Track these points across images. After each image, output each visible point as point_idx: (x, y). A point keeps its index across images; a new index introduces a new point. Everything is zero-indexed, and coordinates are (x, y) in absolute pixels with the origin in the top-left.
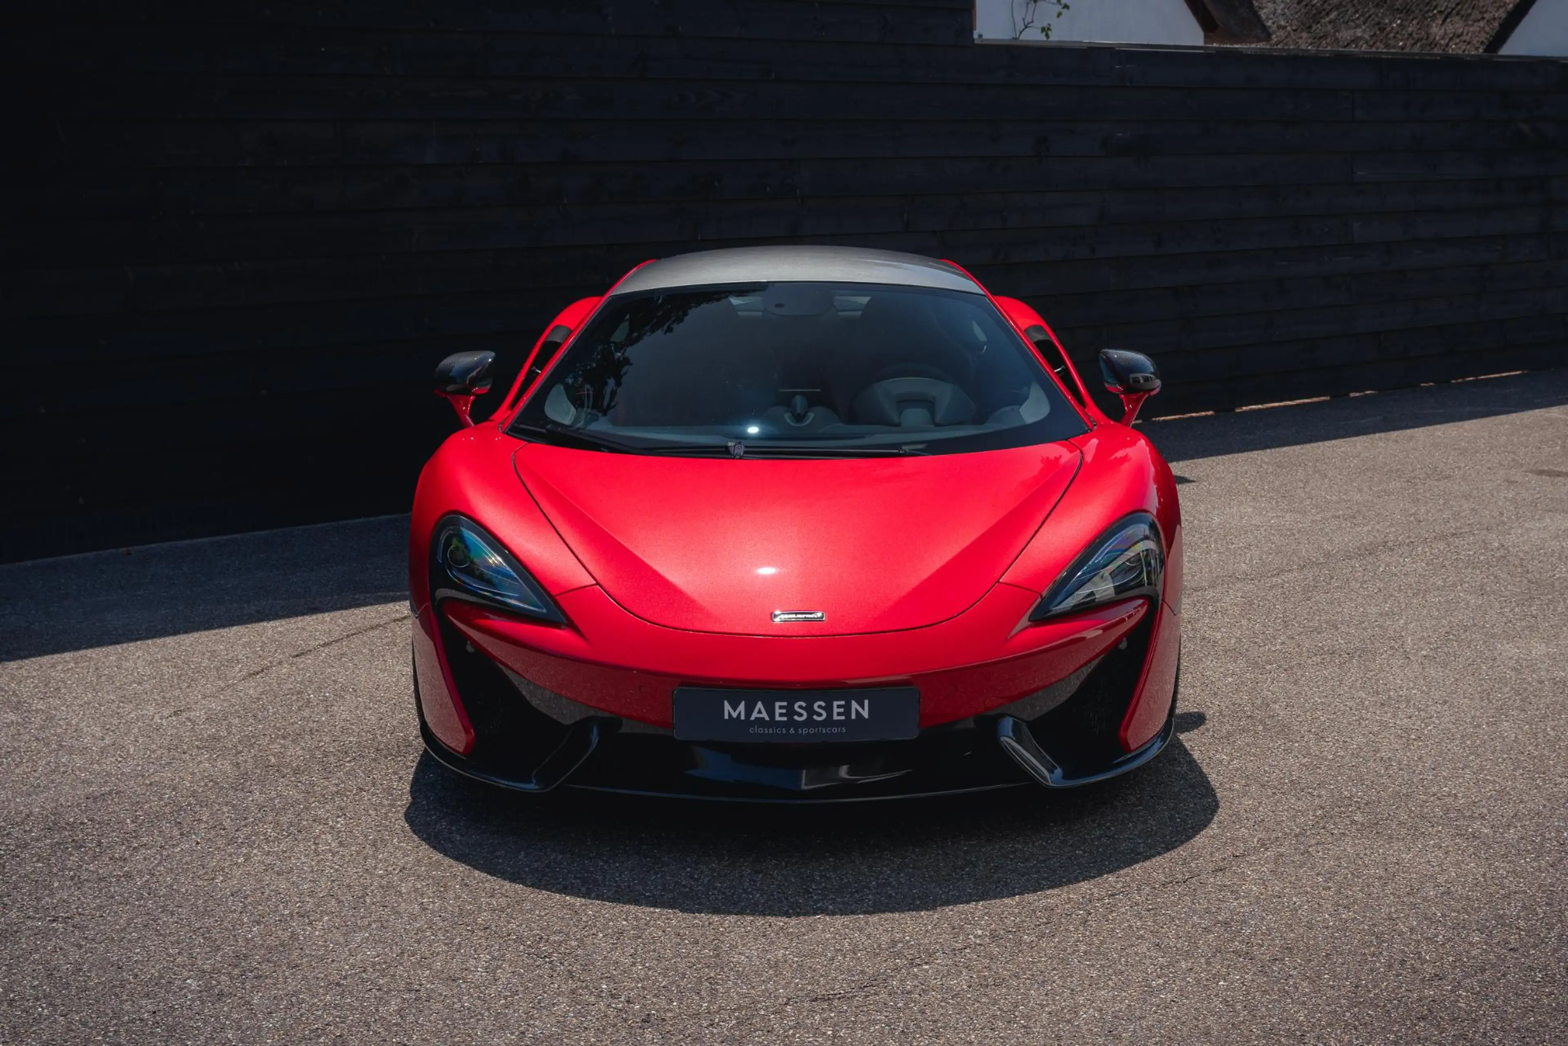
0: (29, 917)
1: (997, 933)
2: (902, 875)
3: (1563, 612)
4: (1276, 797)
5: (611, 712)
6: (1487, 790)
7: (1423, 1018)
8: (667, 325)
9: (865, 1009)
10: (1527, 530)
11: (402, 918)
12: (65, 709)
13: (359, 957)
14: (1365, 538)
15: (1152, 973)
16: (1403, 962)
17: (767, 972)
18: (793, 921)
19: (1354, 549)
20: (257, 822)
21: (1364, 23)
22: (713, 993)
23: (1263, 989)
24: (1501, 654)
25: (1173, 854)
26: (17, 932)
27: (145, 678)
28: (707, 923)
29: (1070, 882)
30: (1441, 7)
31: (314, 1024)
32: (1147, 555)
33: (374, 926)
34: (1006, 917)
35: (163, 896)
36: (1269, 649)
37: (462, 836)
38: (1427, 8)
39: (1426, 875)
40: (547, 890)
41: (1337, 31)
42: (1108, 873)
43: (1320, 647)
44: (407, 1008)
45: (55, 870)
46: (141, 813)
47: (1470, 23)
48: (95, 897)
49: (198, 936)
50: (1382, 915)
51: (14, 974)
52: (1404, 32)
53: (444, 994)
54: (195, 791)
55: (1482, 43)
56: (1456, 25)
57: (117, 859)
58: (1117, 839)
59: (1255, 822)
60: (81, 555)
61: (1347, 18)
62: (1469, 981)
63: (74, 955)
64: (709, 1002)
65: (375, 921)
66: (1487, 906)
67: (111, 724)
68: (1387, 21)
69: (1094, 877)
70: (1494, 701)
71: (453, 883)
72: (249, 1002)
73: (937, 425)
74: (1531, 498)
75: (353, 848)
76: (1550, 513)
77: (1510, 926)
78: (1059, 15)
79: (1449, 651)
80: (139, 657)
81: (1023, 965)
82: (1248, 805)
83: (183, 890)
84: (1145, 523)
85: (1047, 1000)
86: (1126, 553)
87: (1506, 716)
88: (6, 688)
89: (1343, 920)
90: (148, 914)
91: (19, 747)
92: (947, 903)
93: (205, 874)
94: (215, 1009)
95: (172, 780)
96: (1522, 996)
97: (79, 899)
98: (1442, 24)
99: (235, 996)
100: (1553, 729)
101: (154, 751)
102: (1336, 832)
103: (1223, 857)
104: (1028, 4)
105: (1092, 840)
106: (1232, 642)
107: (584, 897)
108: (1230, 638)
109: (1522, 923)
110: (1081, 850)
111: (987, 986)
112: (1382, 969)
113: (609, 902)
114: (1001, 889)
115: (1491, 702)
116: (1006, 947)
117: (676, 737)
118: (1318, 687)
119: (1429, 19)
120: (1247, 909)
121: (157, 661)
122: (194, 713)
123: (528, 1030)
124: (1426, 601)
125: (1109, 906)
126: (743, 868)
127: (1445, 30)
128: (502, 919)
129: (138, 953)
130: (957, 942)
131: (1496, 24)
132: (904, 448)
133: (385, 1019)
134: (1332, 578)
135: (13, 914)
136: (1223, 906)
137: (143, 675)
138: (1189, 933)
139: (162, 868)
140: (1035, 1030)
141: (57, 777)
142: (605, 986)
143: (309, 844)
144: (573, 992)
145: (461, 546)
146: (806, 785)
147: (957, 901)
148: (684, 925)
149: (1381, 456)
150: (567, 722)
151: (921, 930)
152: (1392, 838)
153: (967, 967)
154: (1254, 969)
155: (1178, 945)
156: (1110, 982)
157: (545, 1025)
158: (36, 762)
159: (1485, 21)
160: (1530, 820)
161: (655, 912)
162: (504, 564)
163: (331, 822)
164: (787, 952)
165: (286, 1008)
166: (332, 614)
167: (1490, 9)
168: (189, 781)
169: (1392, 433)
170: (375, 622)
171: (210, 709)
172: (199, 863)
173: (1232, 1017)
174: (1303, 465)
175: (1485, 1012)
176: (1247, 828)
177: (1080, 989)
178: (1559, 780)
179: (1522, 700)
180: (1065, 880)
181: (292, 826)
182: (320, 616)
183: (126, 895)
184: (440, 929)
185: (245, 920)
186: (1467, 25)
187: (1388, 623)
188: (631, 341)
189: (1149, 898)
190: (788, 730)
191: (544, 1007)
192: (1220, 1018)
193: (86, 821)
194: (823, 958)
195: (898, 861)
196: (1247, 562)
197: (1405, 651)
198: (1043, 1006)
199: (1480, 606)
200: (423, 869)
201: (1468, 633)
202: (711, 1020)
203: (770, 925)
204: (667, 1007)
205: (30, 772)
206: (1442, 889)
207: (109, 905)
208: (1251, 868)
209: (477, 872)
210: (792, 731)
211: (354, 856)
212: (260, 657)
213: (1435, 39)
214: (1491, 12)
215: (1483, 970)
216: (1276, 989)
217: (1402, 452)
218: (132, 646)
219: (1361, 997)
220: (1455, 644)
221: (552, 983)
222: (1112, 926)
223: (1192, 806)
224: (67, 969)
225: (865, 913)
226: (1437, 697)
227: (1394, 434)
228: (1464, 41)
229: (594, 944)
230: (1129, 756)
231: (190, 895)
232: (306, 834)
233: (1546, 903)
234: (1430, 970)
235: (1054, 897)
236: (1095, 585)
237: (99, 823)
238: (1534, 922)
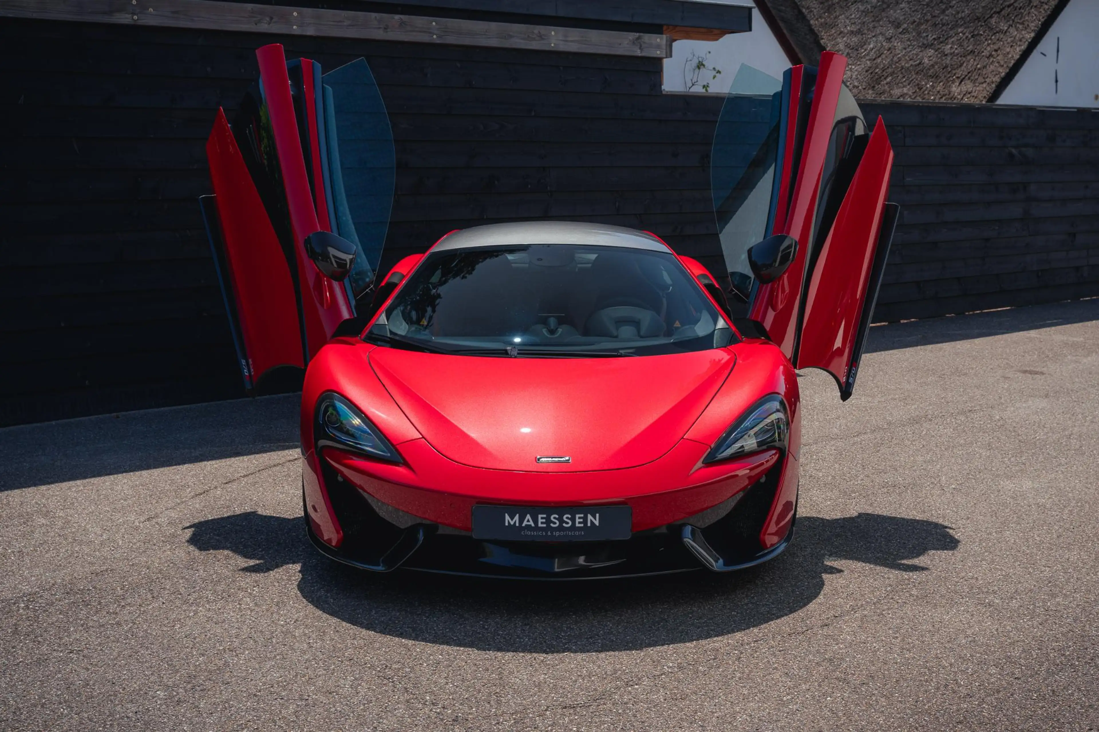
0: (54, 650)
1: (682, 665)
2: (620, 627)
3: (1042, 461)
4: (861, 579)
5: (430, 520)
6: (997, 575)
7: (960, 722)
8: (462, 275)
9: (598, 714)
10: (1017, 408)
11: (296, 652)
12: (77, 516)
13: (269, 678)
14: (913, 412)
15: (783, 691)
16: (946, 686)
17: (533, 689)
18: (550, 656)
19: (906, 420)
20: (202, 590)
21: (909, 84)
22: (499, 702)
23: (856, 703)
24: (1003, 488)
25: (795, 615)
26: (46, 660)
27: (129, 497)
28: (494, 658)
29: (729, 632)
30: (959, 74)
31: (240, 721)
32: (779, 422)
33: (278, 657)
34: (688, 655)
35: (142, 637)
36: (853, 483)
37: (334, 600)
38: (949, 75)
39: (959, 630)
40: (390, 635)
41: (891, 89)
42: (753, 626)
43: (886, 482)
44: (300, 711)
45: (71, 620)
46: (126, 584)
47: (977, 84)
48: (97, 637)
49: (164, 663)
50: (932, 655)
51: (45, 687)
52: (934, 90)
53: (324, 702)
54: (161, 570)
55: (985, 97)
56: (968, 86)
57: (111, 613)
58: (758, 605)
59: (848, 594)
60: (87, 418)
61: (897, 81)
62: (989, 698)
63: (84, 674)
64: (496, 708)
65: (278, 654)
66: (1000, 650)
67: (107, 526)
68: (923, 83)
69: (745, 630)
70: (999, 518)
71: (329, 630)
72: (198, 706)
73: (642, 337)
74: (1019, 388)
75: (264, 607)
76: (1032, 398)
77: (1015, 663)
78: (714, 77)
79: (969, 486)
80: (124, 483)
81: (700, 686)
82: (843, 583)
83: (154, 633)
84: (777, 401)
85: (716, 709)
86: (765, 420)
87: (1008, 528)
88: (39, 502)
89: (907, 659)
90: (131, 649)
91: (48, 540)
92: (649, 645)
93: (168, 623)
94: (175, 710)
95: (147, 562)
96: (1025, 708)
97: (87, 638)
98: (959, 86)
99: (188, 702)
100: (1038, 536)
101: (135, 544)
102: (900, 601)
103: (827, 617)
104: (694, 70)
105: (742, 605)
106: (830, 478)
107: (414, 640)
108: (828, 476)
109: (1023, 661)
110: (735, 612)
111: (676, 699)
112: (933, 691)
113: (430, 643)
114: (684, 637)
115: (998, 518)
116: (688, 674)
117: (474, 537)
118: (886, 508)
119: (951, 82)
120: (844, 651)
121: (136, 485)
122: (160, 519)
123: (379, 726)
124: (954, 453)
125: (754, 648)
126: (517, 622)
127: (961, 89)
128: (361, 654)
129: (125, 674)
130: (656, 671)
131: (994, 86)
132: (621, 351)
133: (286, 718)
134: (893, 438)
135: (44, 648)
136: (828, 648)
137: (128, 495)
138: (807, 666)
139: (141, 619)
140: (708, 728)
141: (72, 560)
142: (428, 698)
143: (236, 604)
144: (408, 701)
145: (334, 413)
146: (558, 568)
147: (655, 644)
148: (479, 659)
149: (922, 360)
150: (402, 527)
151: (633, 663)
152: (936, 606)
153: (663, 687)
154: (850, 690)
155: (800, 674)
156: (756, 698)
157: (389, 722)
158: (59, 550)
159: (987, 84)
160: (1026, 594)
161: (460, 650)
162: (363, 424)
163: (249, 591)
164: (546, 677)
165: (221, 710)
166: (249, 457)
167: (990, 76)
168: (157, 563)
169: (928, 346)
170: (278, 461)
171: (171, 517)
172: (164, 616)
173: (836, 721)
174: (871, 366)
175: (1000, 719)
176: (842, 598)
177: (737, 702)
178: (1043, 569)
179: (1018, 518)
180: (725, 631)
181: (224, 592)
182: (241, 458)
183: (117, 636)
184: (321, 660)
185: (194, 653)
186: (975, 86)
187: (929, 467)
188: (442, 283)
189: (780, 643)
190: (547, 533)
191: (389, 711)
192: (828, 721)
193: (91, 588)
194: (570, 681)
195: (617, 618)
196: (838, 427)
197: (941, 485)
198: (713, 713)
199: (989, 457)
200: (309, 621)
201: (981, 474)
202: (497, 720)
203: (535, 659)
204: (469, 712)
205: (55, 557)
206: (970, 639)
207: (107, 643)
208: (846, 624)
209: (345, 623)
210: (549, 533)
211: (264, 612)
212: (202, 483)
213: (954, 95)
214: (990, 78)
215: (998, 692)
216: (864, 702)
217: (936, 358)
218: (120, 476)
219: (920, 709)
220: (973, 481)
221: (394, 695)
222: (757, 661)
223: (806, 584)
224: (79, 684)
225: (596, 651)
226: (963, 515)
227: (930, 347)
228: (973, 96)
229: (421, 670)
230: (766, 552)
231: (159, 636)
232: (233, 598)
233: (1038, 648)
234: (964, 691)
235: (719, 642)
236: (745, 440)
237: (99, 590)
238: (1030, 660)
